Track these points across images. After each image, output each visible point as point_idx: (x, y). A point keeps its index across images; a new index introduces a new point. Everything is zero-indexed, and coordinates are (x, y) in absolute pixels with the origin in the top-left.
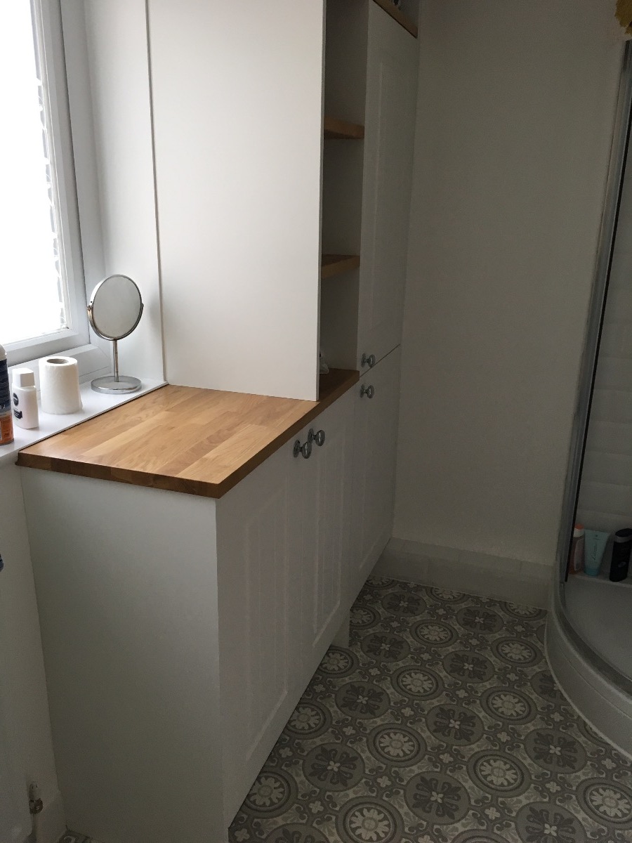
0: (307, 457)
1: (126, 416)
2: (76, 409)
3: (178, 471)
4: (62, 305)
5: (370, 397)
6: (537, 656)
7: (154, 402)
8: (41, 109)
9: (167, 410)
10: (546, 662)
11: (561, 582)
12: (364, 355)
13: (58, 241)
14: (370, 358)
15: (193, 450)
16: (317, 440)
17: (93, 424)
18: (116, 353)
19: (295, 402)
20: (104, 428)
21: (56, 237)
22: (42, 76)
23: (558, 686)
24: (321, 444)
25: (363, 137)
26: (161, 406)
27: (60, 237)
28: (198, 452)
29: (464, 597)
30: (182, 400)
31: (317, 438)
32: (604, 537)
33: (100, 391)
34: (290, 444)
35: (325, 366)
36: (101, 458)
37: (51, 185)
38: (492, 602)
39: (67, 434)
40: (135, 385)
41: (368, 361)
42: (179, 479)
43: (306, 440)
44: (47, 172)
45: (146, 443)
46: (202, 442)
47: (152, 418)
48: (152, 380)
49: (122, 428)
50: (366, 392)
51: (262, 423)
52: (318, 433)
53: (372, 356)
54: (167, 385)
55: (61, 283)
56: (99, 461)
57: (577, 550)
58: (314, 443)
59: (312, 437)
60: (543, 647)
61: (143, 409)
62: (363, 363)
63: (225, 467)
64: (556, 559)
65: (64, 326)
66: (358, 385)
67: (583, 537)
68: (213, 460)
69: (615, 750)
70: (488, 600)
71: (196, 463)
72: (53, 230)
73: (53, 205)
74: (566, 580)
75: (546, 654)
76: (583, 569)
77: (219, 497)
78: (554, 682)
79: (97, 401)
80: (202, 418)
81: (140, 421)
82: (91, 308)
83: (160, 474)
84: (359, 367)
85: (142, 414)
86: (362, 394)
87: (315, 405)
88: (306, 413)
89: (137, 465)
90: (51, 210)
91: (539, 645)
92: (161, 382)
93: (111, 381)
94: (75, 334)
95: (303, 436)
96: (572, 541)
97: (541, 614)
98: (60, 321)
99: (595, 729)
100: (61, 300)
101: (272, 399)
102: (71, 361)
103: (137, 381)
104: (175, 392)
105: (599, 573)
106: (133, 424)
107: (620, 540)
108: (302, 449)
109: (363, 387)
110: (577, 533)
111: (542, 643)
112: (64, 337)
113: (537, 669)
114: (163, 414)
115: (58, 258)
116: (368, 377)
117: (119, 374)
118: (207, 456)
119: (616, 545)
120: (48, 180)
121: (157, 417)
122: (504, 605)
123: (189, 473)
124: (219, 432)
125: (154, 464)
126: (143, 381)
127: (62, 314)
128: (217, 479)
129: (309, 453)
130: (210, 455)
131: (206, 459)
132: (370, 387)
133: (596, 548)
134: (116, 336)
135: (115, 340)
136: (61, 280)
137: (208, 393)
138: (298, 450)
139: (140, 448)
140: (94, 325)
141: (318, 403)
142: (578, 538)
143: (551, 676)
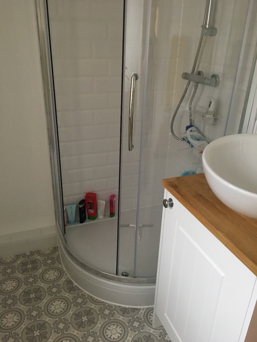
6: (61, 273)
10: (66, 274)
23: (75, 284)
29: (18, 257)
38: (32, 253)
57: (65, 216)
60: (62, 266)
69: (107, 303)
70: (30, 253)
74: (65, 233)
75: (65, 269)
78: (72, 283)
91: (60, 266)
97: (56, 249)
99: (96, 298)
107: (81, 206)
111: (61, 264)
113: (63, 279)
122: (38, 252)
133: (72, 211)
143: (70, 280)
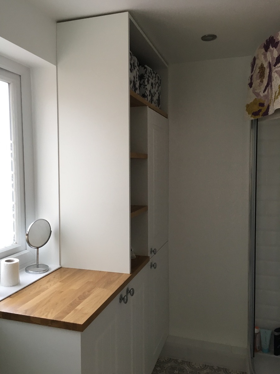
0: (126, 303)
1: (41, 286)
2: (17, 284)
3: (63, 317)
4: (15, 233)
5: (155, 268)
7: (54, 278)
8: (11, 152)
9: (60, 282)
11: (252, 358)
12: (151, 249)
13: (15, 205)
14: (154, 250)
15: (71, 304)
16: (131, 294)
17: (25, 291)
18: (38, 254)
19: (120, 274)
20: (29, 293)
21: (14, 204)
22: (13, 139)
24: (132, 295)
25: (147, 158)
26: (57, 279)
27: (16, 203)
28: (73, 306)
30: (67, 275)
31: (130, 292)
32: (269, 333)
33: (29, 273)
34: (118, 297)
35: (134, 255)
36: (26, 311)
37: (13, 182)
38: (219, 369)
39: (11, 298)
40: (46, 268)
41: (154, 251)
42: (63, 322)
43: (125, 294)
44: (12, 177)
45: (49, 301)
46: (76, 299)
47: (53, 286)
48: (54, 266)
49: (38, 293)
50: (153, 266)
51: (104, 287)
52: (131, 290)
53: (155, 249)
54: (61, 268)
55: (15, 224)
56: (26, 313)
57: (257, 339)
58: (129, 295)
59: (128, 291)
61: (48, 282)
62: (151, 252)
63: (86, 314)
64: (248, 344)
65: (15, 242)
66: (149, 263)
67: (259, 333)
68: (80, 310)
70: (217, 368)
71: (72, 312)
72: (13, 201)
73: (14, 190)
74: (254, 357)
76: (261, 349)
77: (82, 331)
79: (27, 278)
80: (76, 285)
81: (47, 289)
82: (27, 235)
83: (54, 319)
84: (149, 255)
85: (48, 285)
86: (151, 267)
87: (129, 276)
88: (125, 280)
89: (43, 314)
90: (13, 192)
92: (58, 266)
93: (35, 267)
94: (20, 246)
95: (124, 292)
96: (254, 335)
98: (13, 240)
100: (14, 231)
101: (109, 273)
102: (16, 261)
103: (47, 266)
104: (65, 271)
105: (269, 351)
106: (43, 291)
107: (276, 334)
108: (123, 299)
109: (151, 263)
110: (256, 331)
112: (14, 247)
114: (58, 284)
115: (14, 213)
116: (153, 259)
117: (39, 263)
118: (77, 308)
119: (275, 336)
120: (12, 180)
121: (55, 286)
122: (226, 370)
123: (68, 319)
124: (84, 293)
125: (52, 313)
126: (50, 266)
127: (14, 237)
128: (81, 322)
129: (127, 300)
130: (79, 307)
131: (77, 310)
132: (155, 263)
133: (266, 338)
134: (38, 246)
135: (38, 248)
136: (15, 222)
137: (80, 271)
138: (122, 299)
139: (46, 304)
140: (28, 242)
141: (131, 275)
142: (258, 334)
